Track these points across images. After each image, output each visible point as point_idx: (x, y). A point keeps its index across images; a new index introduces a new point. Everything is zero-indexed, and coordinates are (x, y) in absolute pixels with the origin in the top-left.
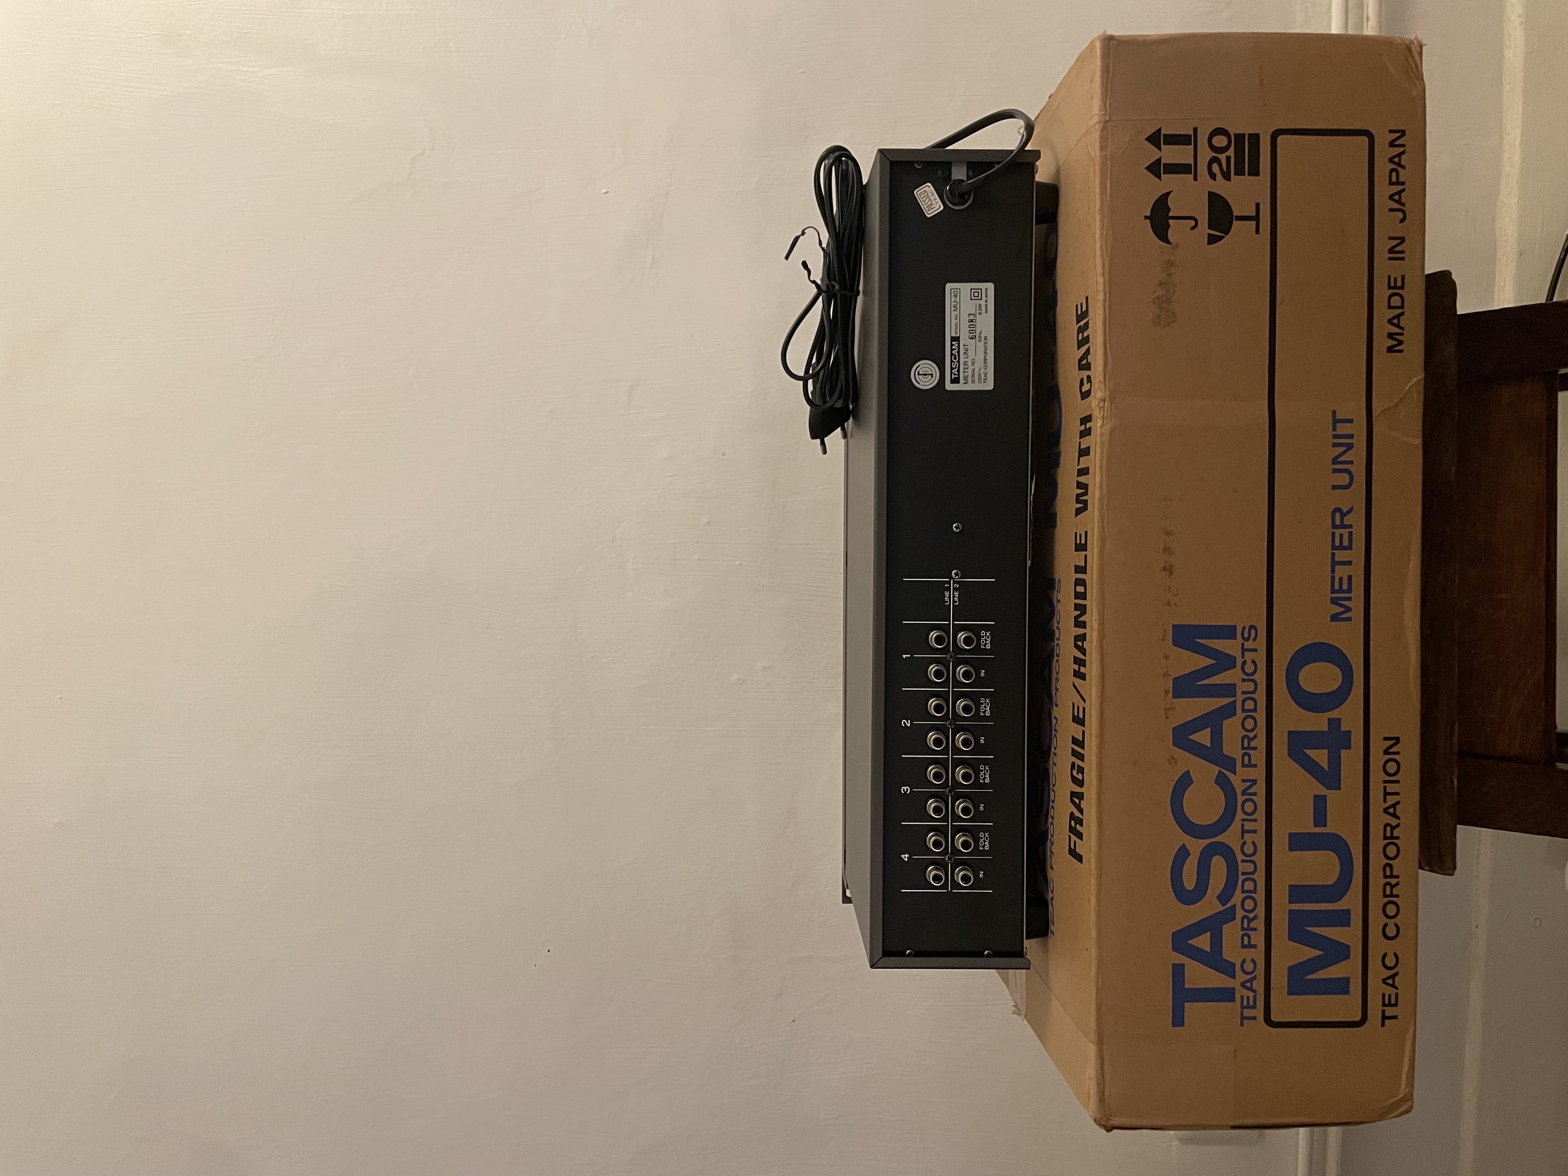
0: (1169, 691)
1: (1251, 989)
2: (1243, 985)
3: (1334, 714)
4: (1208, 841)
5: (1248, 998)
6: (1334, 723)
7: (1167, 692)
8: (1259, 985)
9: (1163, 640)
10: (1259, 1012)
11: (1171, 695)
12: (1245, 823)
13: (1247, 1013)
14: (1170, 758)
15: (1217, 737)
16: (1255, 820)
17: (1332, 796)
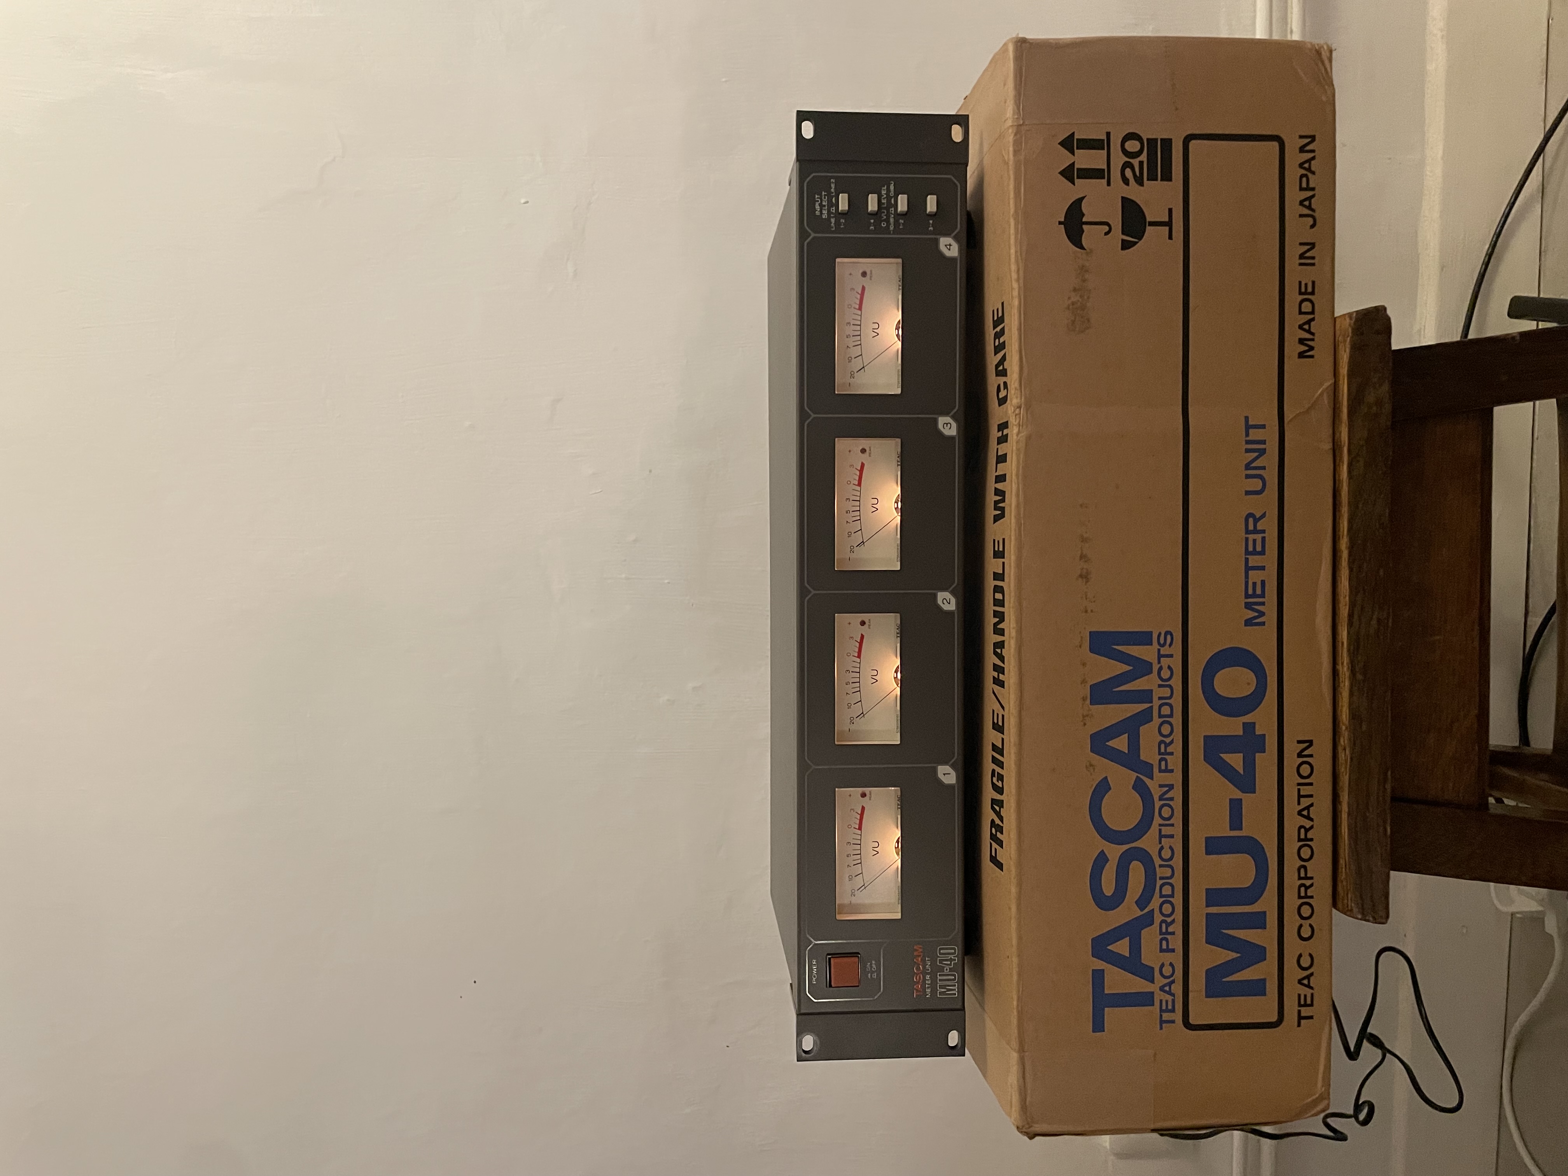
0: (1086, 697)
1: (1169, 993)
2: (1162, 989)
3: (1247, 718)
4: (1125, 847)
5: (1167, 1002)
6: (1249, 727)
7: (1084, 699)
8: (1178, 989)
9: (1080, 647)
10: (1178, 1016)
11: (1088, 701)
12: (1162, 828)
13: (1166, 1016)
14: (1088, 764)
15: (1134, 744)
16: (1172, 825)
17: (1247, 799)
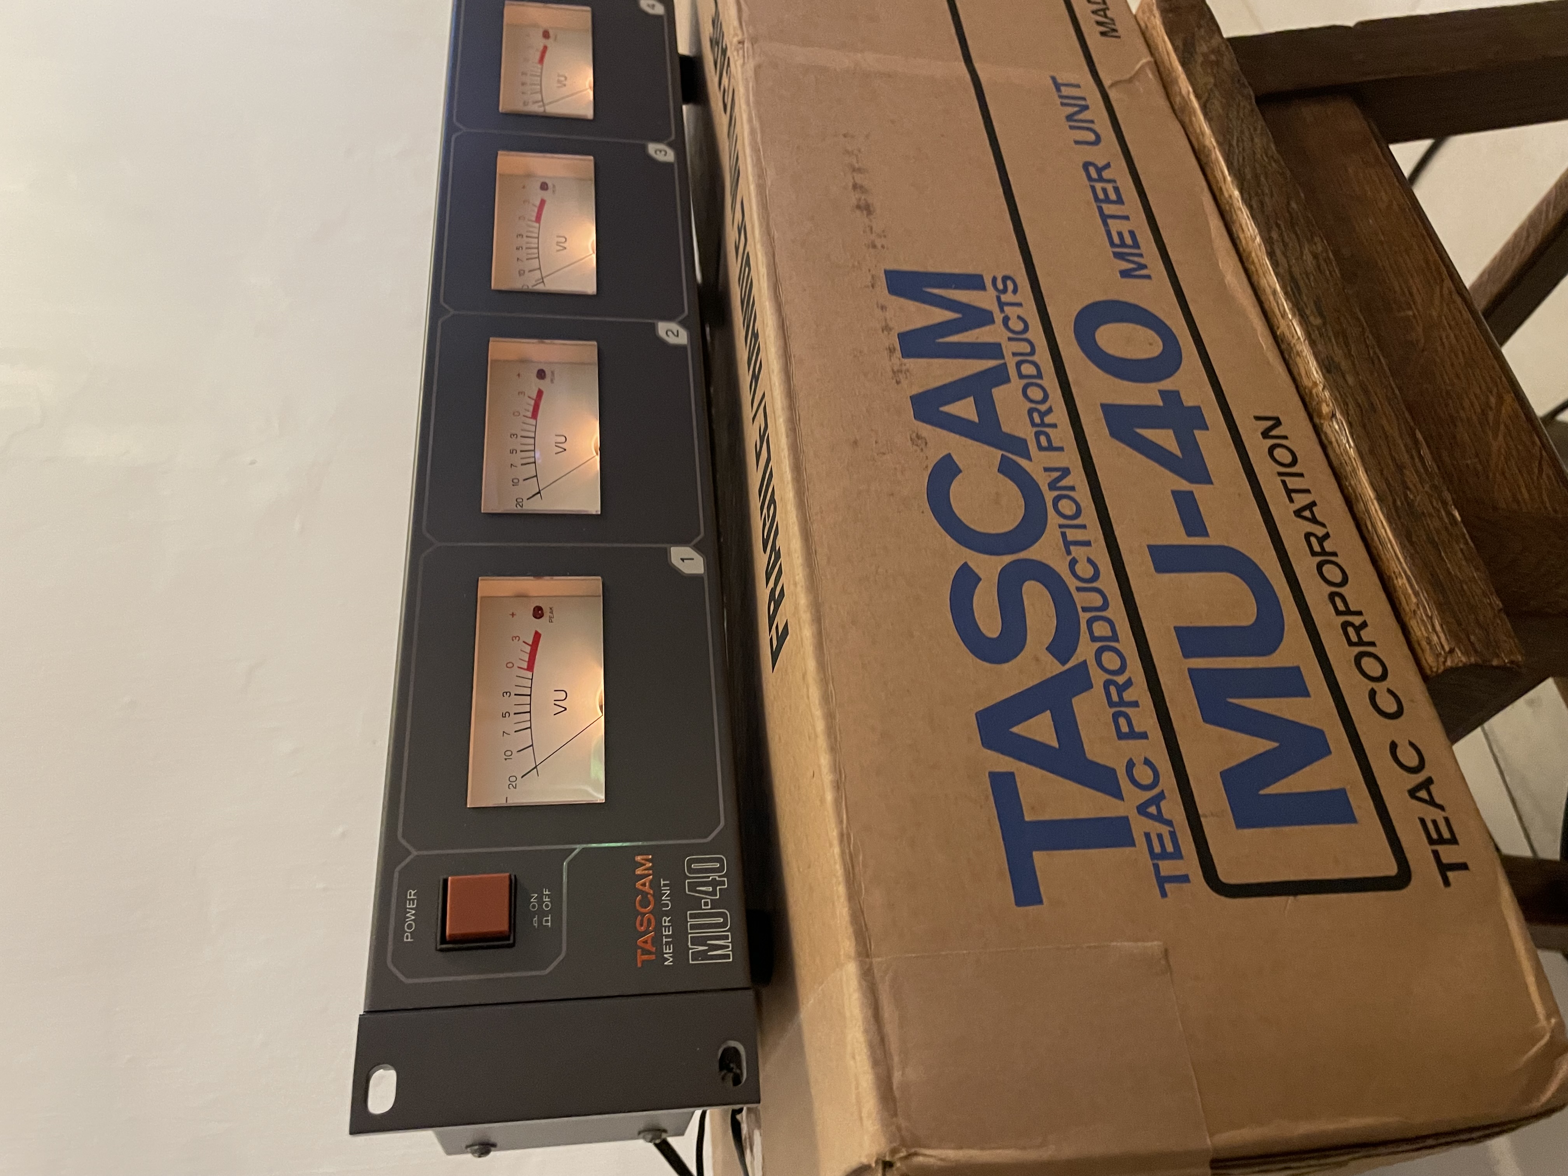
0: (894, 349)
1: (1159, 818)
2: (1142, 809)
3: (1167, 384)
4: (1008, 559)
5: (1160, 837)
6: (1171, 397)
7: (891, 350)
8: (1174, 808)
9: (873, 286)
10: (1191, 864)
11: (898, 353)
12: (1068, 531)
13: (1167, 867)
14: (914, 435)
15: (986, 407)
16: (1084, 527)
17: (1200, 491)
